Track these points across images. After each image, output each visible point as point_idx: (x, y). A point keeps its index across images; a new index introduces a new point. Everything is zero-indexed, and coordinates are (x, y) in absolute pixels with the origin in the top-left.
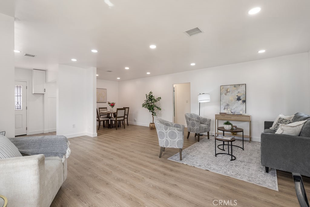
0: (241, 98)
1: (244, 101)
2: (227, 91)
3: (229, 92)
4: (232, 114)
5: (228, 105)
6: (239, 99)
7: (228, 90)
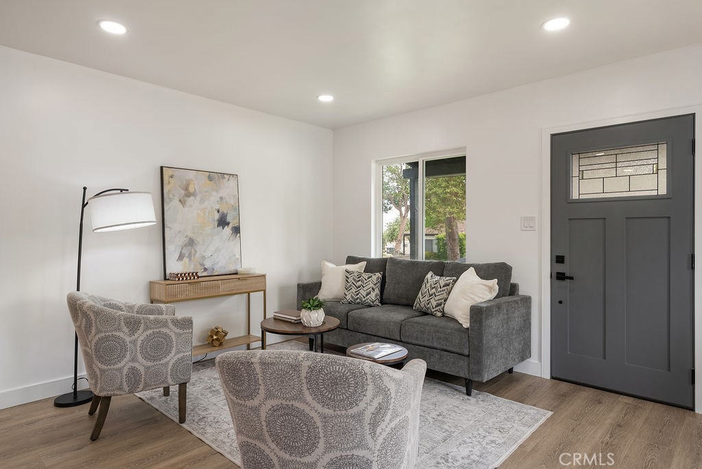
0: (229, 219)
1: (237, 230)
2: (186, 189)
3: (194, 194)
4: (205, 274)
5: (191, 242)
6: (223, 222)
7: (191, 189)
